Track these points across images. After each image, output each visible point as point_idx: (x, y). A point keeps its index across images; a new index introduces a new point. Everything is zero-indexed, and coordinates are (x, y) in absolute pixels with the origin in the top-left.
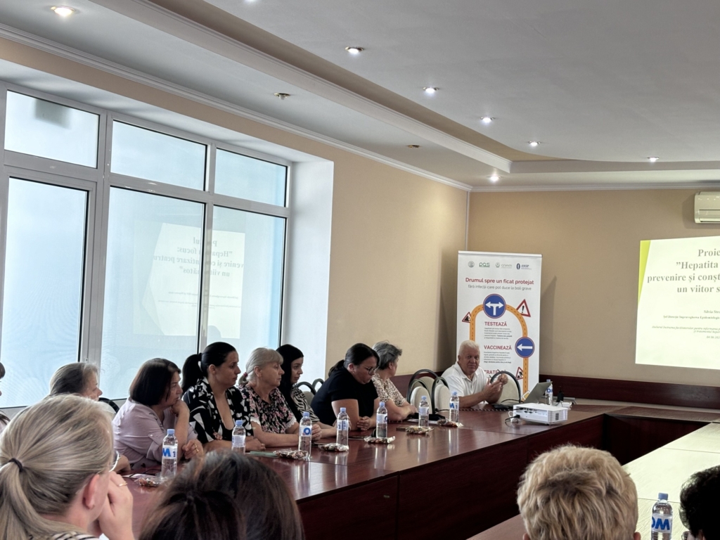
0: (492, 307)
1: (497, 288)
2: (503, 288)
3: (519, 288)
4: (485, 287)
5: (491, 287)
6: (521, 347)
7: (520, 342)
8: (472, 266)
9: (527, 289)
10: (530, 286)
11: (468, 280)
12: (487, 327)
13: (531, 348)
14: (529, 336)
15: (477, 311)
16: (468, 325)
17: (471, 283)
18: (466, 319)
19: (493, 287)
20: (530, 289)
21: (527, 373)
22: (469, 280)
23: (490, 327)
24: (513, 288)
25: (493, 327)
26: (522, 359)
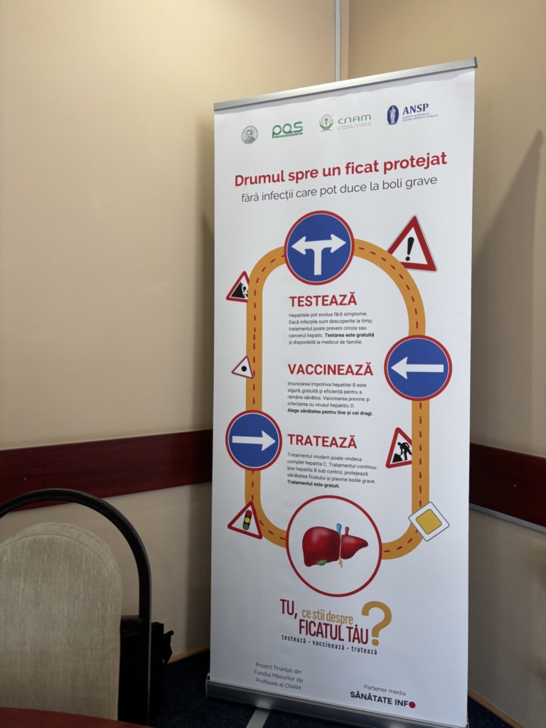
0: (310, 253)
1: (325, 191)
2: (345, 189)
3: (398, 184)
4: (289, 195)
5: (306, 193)
6: (402, 368)
7: (399, 352)
8: (250, 140)
9: (422, 181)
10: (434, 170)
11: (241, 180)
12: (297, 310)
13: (439, 368)
14: (431, 331)
15: (265, 266)
16: (240, 308)
17: (249, 189)
18: (237, 293)
19: (313, 192)
20: (433, 180)
21: (423, 448)
22: (244, 180)
23: (305, 310)
24: (375, 187)
25: (313, 309)
26: (407, 404)
